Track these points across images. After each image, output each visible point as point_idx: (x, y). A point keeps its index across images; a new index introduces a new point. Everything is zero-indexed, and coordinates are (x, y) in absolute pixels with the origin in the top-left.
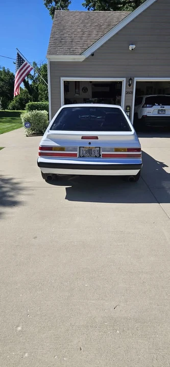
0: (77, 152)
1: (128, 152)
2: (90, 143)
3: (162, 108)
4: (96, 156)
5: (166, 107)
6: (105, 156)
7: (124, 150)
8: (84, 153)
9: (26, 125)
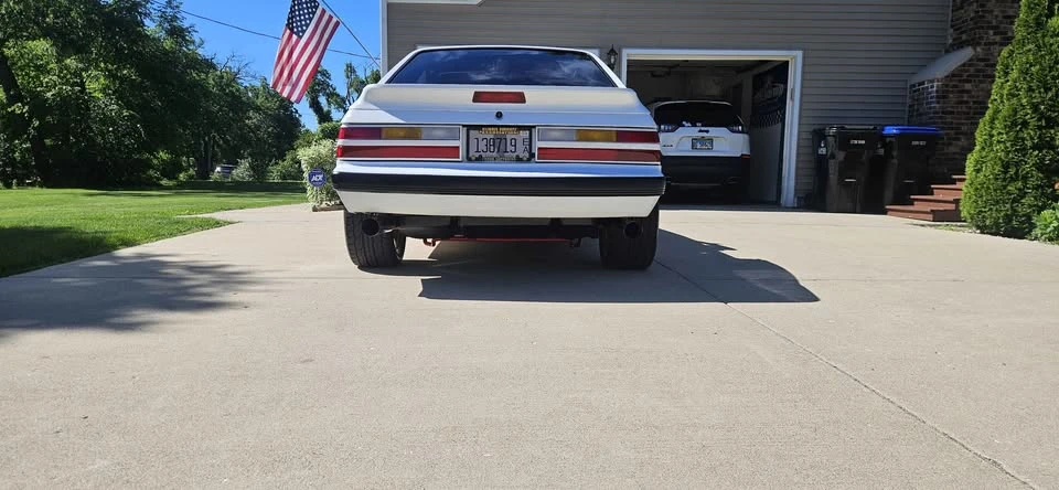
0: (460, 143)
1: (618, 141)
2: (499, 115)
3: (705, 134)
4: (519, 160)
5: (714, 132)
6: (546, 153)
7: (607, 135)
8: (482, 146)
9: (314, 178)
